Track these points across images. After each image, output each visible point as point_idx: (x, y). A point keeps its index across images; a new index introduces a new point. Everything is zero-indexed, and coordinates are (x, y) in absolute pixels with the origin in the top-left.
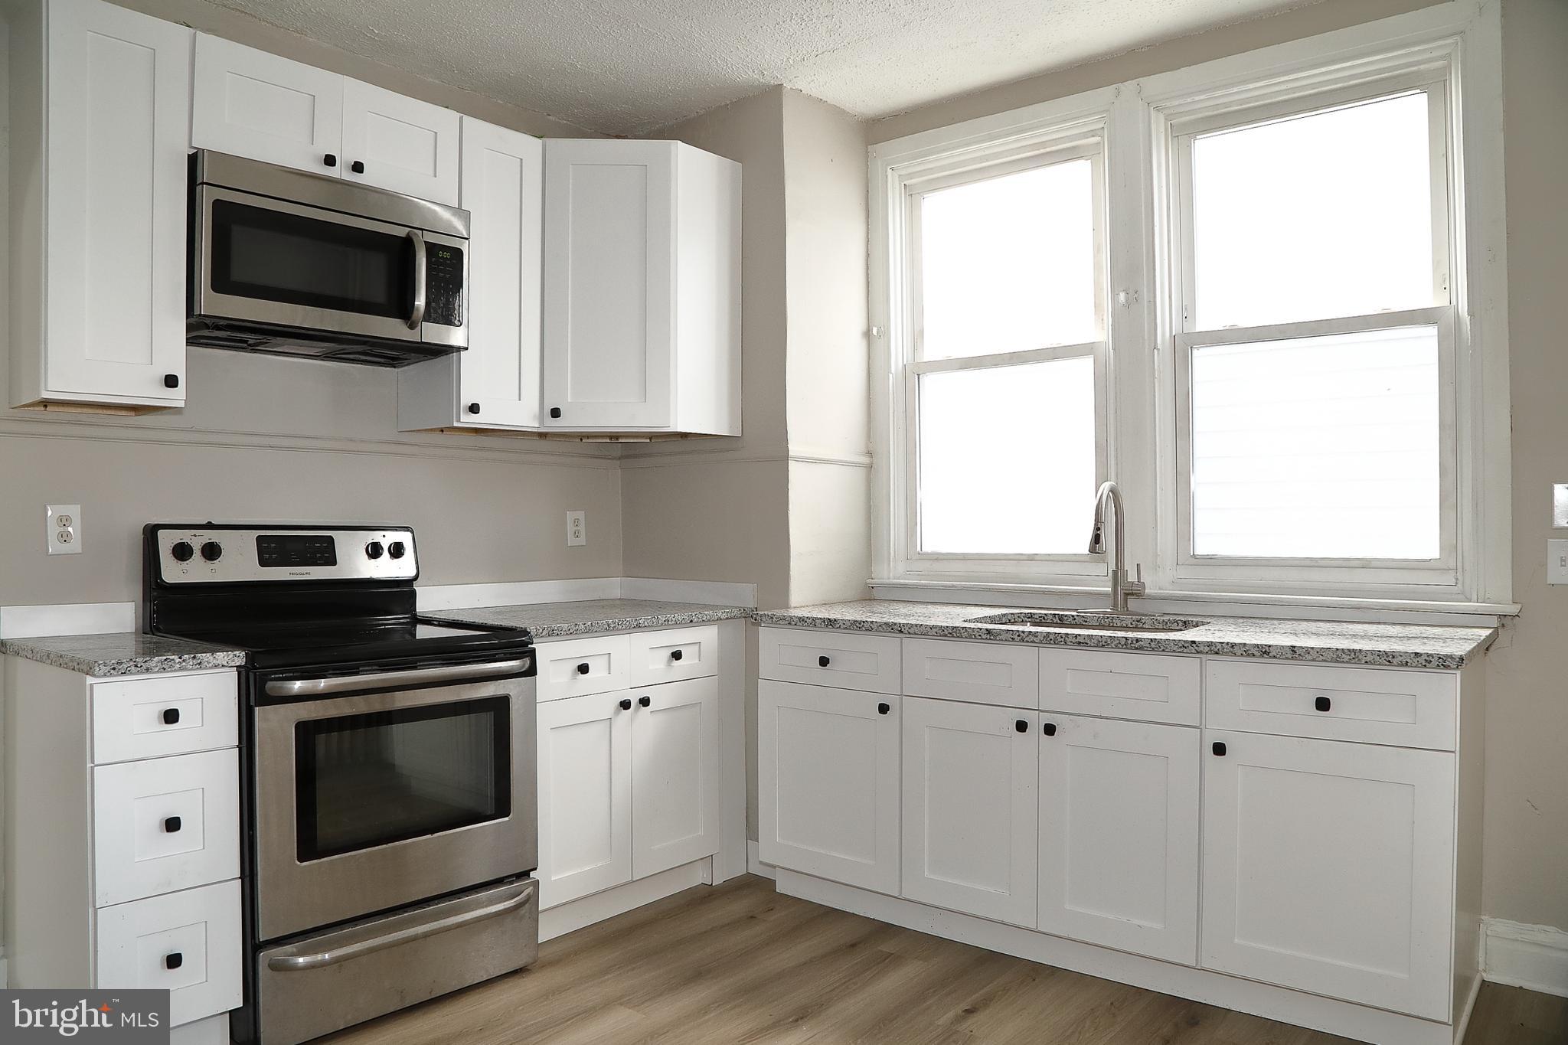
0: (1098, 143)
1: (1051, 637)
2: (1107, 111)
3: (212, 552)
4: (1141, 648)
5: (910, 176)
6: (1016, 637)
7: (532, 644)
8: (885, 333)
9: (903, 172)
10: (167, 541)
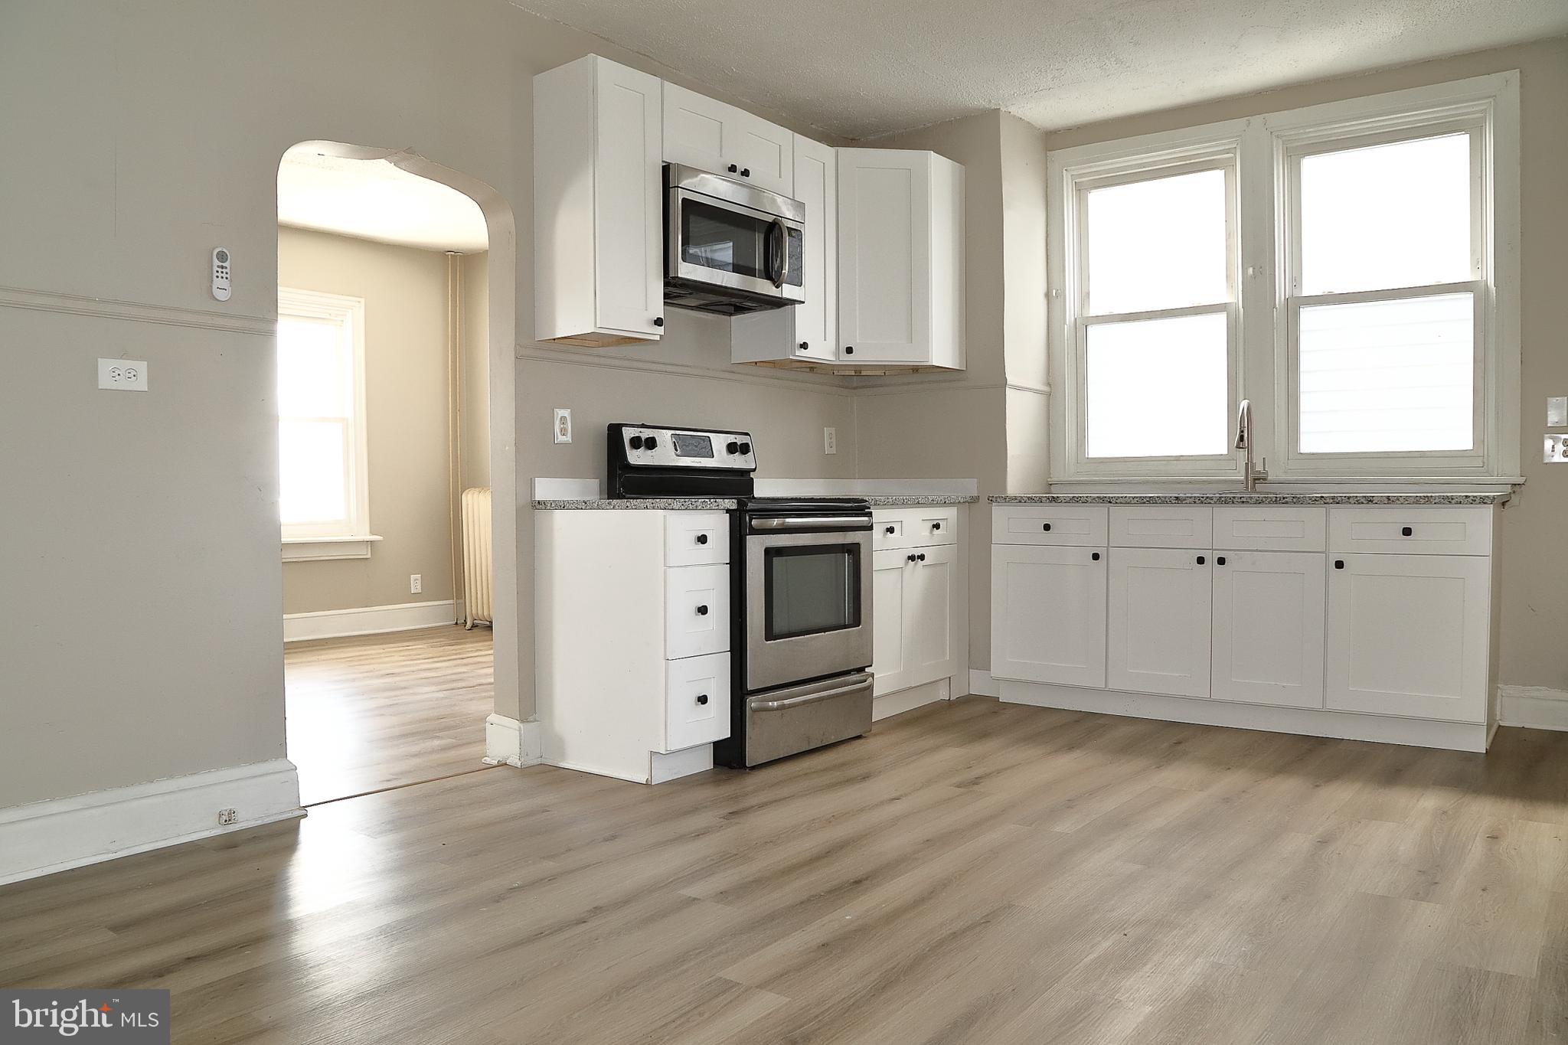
0: (1232, 158)
1: (1223, 499)
2: (1240, 136)
3: (651, 444)
4: (1287, 503)
5: (1081, 175)
6: (1197, 500)
7: (870, 508)
8: (1061, 294)
9: (1075, 173)
10: (628, 434)
